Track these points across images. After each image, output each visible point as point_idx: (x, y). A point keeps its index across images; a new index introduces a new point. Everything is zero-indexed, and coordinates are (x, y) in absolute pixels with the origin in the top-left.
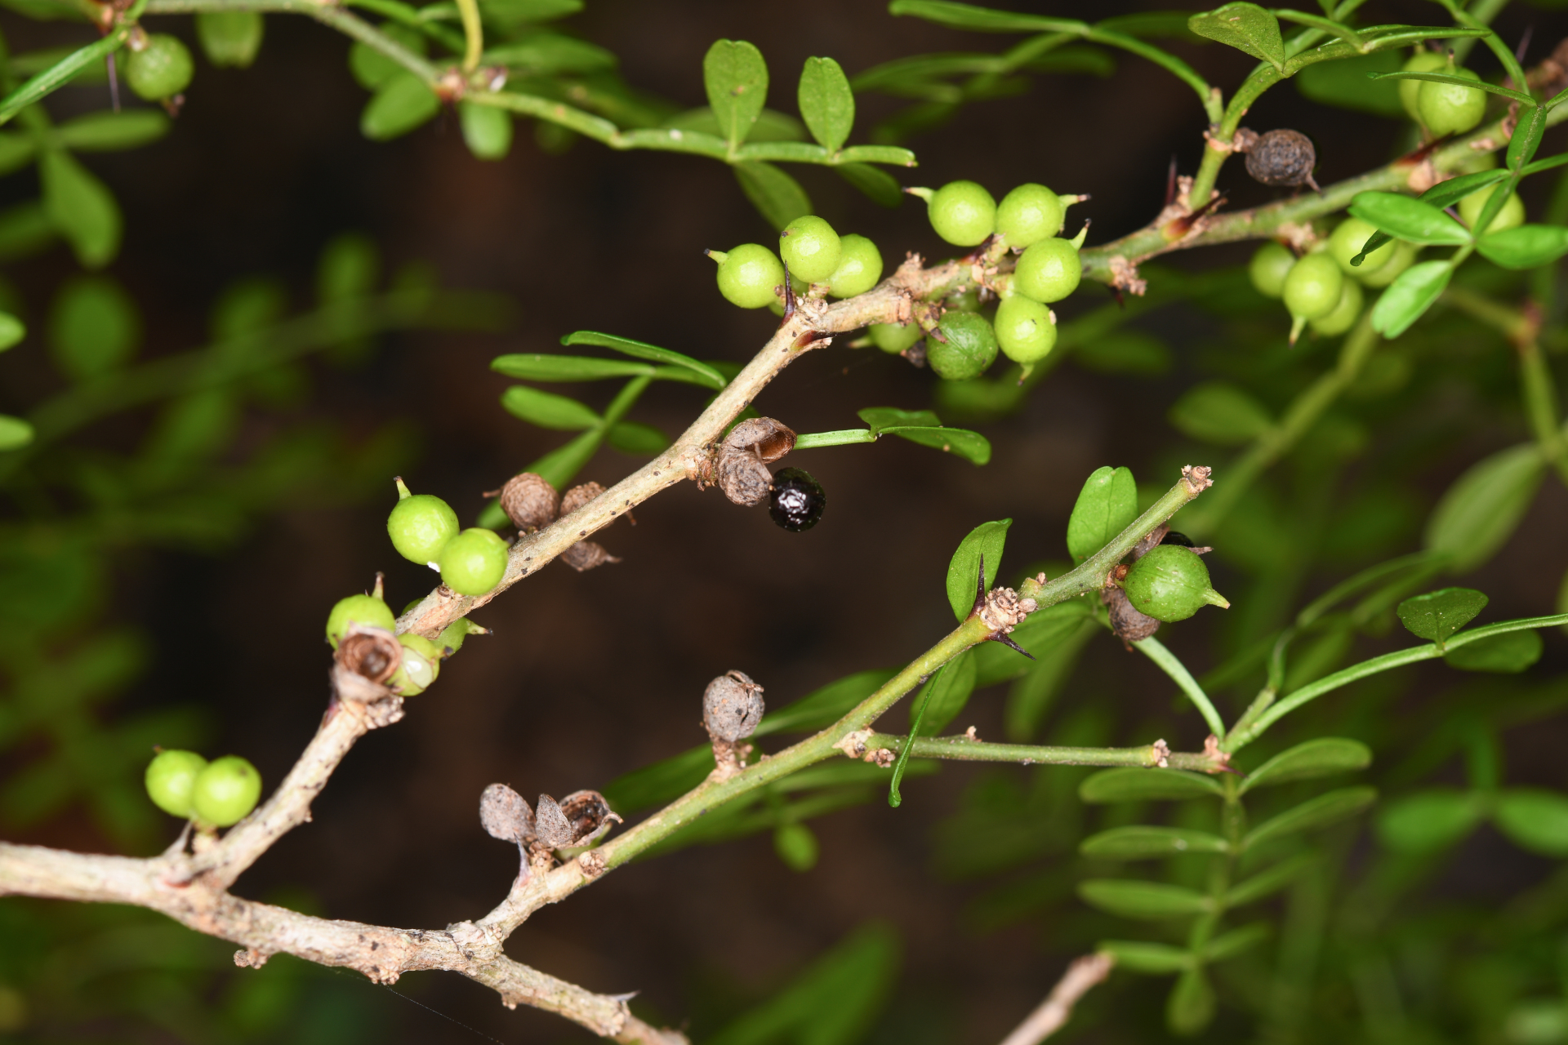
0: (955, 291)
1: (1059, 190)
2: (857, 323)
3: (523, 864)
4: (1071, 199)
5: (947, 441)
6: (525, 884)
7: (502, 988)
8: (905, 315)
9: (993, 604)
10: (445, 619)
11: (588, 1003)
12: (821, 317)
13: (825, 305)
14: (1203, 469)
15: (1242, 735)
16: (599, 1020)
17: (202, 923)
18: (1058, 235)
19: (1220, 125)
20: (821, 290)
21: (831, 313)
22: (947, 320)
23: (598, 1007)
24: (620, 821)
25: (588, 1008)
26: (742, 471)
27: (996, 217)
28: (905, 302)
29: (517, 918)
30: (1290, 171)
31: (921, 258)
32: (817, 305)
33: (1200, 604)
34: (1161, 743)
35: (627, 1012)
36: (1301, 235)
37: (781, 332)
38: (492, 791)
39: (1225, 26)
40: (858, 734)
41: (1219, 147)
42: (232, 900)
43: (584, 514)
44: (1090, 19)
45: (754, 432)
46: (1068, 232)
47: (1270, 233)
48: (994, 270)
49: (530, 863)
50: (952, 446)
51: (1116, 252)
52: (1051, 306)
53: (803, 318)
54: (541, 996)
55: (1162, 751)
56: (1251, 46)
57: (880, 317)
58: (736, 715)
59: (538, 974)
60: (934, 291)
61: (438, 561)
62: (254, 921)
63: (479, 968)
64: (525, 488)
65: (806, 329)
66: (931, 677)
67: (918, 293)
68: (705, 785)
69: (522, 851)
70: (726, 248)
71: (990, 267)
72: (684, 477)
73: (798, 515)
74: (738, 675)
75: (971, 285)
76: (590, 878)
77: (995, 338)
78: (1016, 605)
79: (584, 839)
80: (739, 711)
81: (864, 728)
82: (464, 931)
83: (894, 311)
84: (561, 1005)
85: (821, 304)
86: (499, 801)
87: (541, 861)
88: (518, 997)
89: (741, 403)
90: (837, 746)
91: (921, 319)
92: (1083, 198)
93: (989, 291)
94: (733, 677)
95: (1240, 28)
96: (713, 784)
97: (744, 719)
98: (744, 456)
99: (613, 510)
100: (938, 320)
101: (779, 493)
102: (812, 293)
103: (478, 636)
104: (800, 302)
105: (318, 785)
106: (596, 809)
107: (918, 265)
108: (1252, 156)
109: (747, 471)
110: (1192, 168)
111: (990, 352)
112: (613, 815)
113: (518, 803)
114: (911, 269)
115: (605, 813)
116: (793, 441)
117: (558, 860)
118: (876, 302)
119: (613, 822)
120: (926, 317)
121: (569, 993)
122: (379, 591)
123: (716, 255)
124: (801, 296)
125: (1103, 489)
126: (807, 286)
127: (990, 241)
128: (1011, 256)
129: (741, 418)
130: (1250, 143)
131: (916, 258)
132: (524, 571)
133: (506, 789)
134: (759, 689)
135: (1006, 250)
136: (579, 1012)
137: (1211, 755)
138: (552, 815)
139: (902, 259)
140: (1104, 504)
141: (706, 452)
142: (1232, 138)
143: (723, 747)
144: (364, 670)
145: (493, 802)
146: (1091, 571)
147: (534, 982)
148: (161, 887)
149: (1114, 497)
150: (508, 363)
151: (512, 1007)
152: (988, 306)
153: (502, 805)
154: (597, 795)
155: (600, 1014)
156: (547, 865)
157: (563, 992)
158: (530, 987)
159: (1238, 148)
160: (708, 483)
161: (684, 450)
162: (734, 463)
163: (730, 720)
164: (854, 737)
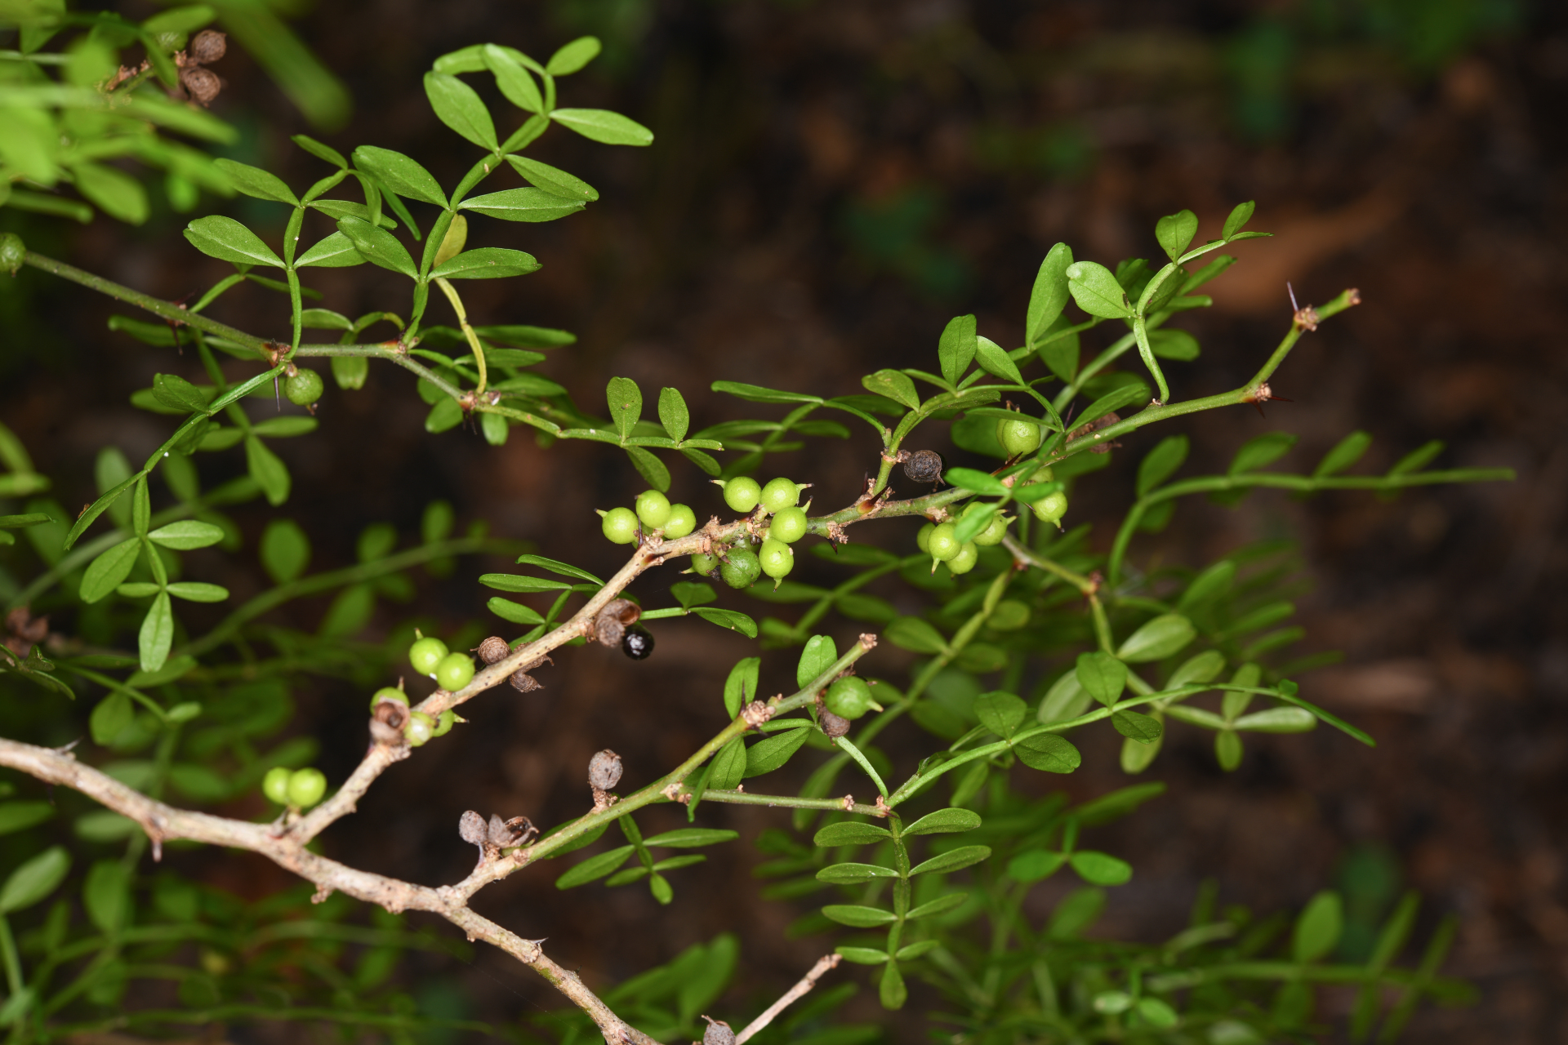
0: (737, 538)
1: (796, 481)
2: (680, 552)
3: (481, 855)
4: (803, 486)
5: (732, 624)
6: (481, 867)
7: (466, 927)
8: (707, 548)
9: (751, 710)
10: (439, 708)
11: (517, 942)
12: (659, 547)
13: (661, 540)
14: (871, 635)
15: (899, 797)
16: (524, 954)
17: (288, 863)
18: (796, 505)
19: (889, 447)
20: (659, 531)
21: (665, 545)
22: (731, 552)
23: (524, 945)
24: (537, 832)
25: (517, 945)
26: (608, 626)
27: (761, 495)
28: (707, 541)
29: (476, 885)
30: (927, 471)
31: (718, 519)
32: (656, 540)
33: (866, 709)
34: (850, 797)
35: (541, 950)
36: (939, 514)
37: (636, 555)
38: (466, 814)
39: (883, 384)
40: (674, 785)
41: (889, 460)
42: (306, 853)
43: (522, 653)
44: (825, 398)
45: (618, 607)
46: (801, 504)
47: (922, 513)
48: (759, 525)
49: (485, 855)
50: (736, 627)
51: (831, 519)
52: (790, 545)
53: (648, 547)
54: (489, 934)
55: (849, 801)
56: (900, 397)
57: (694, 550)
58: (605, 772)
59: (488, 921)
60: (725, 537)
61: (436, 672)
62: (320, 868)
63: (452, 911)
64: (492, 643)
65: (650, 553)
66: (716, 753)
67: (716, 538)
68: (588, 815)
69: (481, 849)
70: (608, 509)
71: (757, 524)
72: (579, 634)
73: (637, 650)
74: (607, 751)
75: (746, 534)
76: (519, 865)
77: (759, 564)
78: (763, 710)
79: (516, 841)
80: (607, 770)
81: (678, 782)
82: (445, 891)
83: (701, 545)
84: (501, 941)
85: (659, 540)
86: (469, 820)
87: (492, 854)
88: (475, 933)
89: (612, 594)
90: (662, 792)
91: (716, 551)
92: (810, 485)
93: (756, 537)
94: (605, 752)
95: (892, 386)
96: (593, 814)
97: (610, 776)
98: (610, 619)
99: (538, 651)
100: (726, 551)
101: (628, 636)
102: (654, 534)
103: (460, 724)
104: (647, 539)
105: (360, 791)
106: (524, 826)
107: (717, 522)
108: (907, 465)
109: (611, 626)
110: (875, 474)
111: (755, 570)
112: (533, 829)
113: (480, 821)
114: (713, 525)
115: (529, 827)
116: (639, 615)
117: (501, 854)
118: (691, 541)
119: (533, 833)
120: (719, 549)
121: (506, 934)
122: (401, 686)
123: (602, 513)
124: (648, 536)
125: (817, 648)
126: (652, 530)
127: (756, 508)
128: (769, 517)
129: (611, 600)
130: (906, 457)
131: (716, 518)
132: (486, 684)
133: (474, 813)
134: (618, 757)
135: (766, 514)
136: (511, 947)
137: (880, 806)
138: (497, 825)
139: (708, 519)
140: (818, 657)
141: (591, 620)
142: (896, 454)
143: (599, 793)
144: (389, 723)
145: (466, 820)
146: (807, 693)
147: (485, 925)
148: (267, 839)
149: (823, 654)
150: (488, 579)
151: (473, 940)
152: (757, 546)
153: (471, 822)
154: (525, 818)
155: (524, 949)
156: (495, 857)
157: (502, 933)
158: (483, 927)
159: (899, 461)
160: (592, 638)
161: (579, 618)
162: (604, 622)
163: (601, 775)
164: (672, 787)
